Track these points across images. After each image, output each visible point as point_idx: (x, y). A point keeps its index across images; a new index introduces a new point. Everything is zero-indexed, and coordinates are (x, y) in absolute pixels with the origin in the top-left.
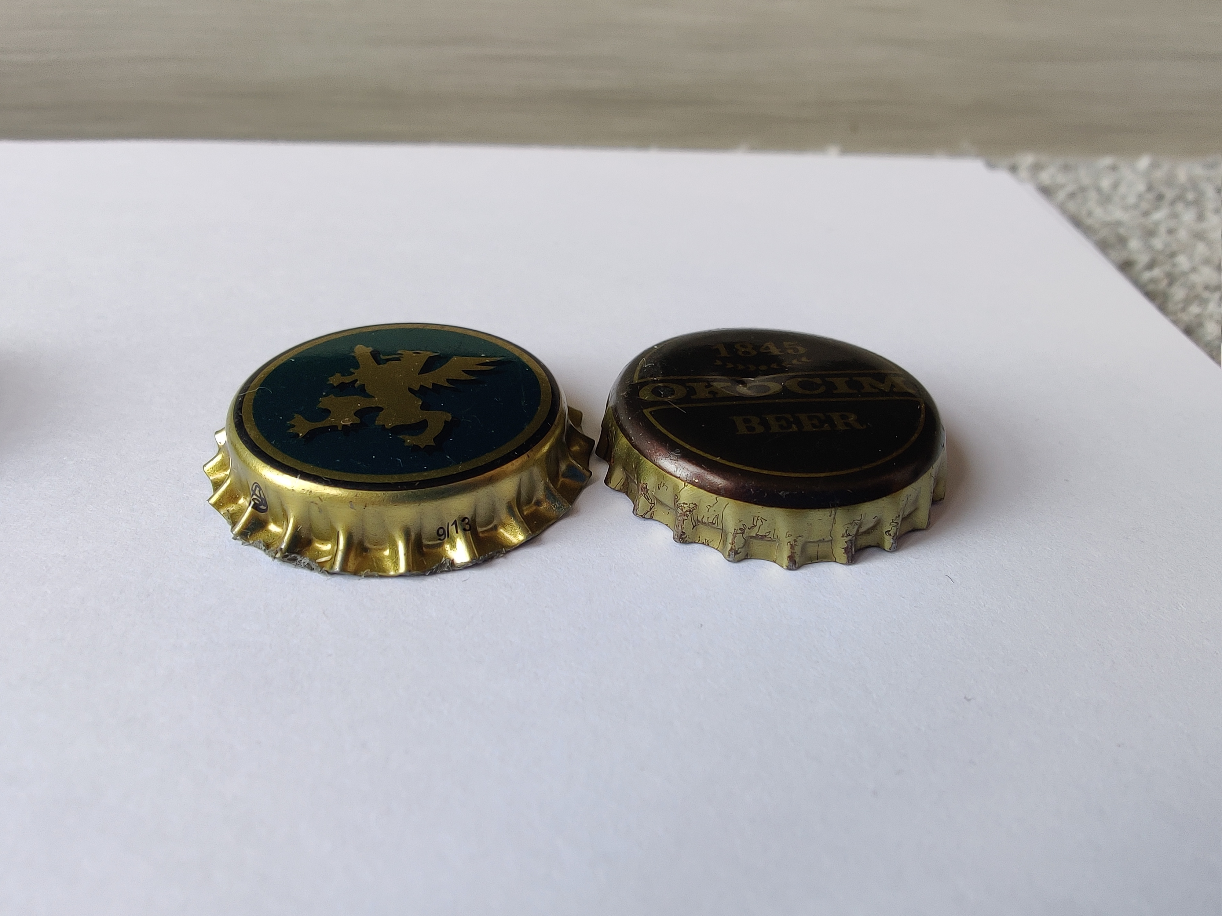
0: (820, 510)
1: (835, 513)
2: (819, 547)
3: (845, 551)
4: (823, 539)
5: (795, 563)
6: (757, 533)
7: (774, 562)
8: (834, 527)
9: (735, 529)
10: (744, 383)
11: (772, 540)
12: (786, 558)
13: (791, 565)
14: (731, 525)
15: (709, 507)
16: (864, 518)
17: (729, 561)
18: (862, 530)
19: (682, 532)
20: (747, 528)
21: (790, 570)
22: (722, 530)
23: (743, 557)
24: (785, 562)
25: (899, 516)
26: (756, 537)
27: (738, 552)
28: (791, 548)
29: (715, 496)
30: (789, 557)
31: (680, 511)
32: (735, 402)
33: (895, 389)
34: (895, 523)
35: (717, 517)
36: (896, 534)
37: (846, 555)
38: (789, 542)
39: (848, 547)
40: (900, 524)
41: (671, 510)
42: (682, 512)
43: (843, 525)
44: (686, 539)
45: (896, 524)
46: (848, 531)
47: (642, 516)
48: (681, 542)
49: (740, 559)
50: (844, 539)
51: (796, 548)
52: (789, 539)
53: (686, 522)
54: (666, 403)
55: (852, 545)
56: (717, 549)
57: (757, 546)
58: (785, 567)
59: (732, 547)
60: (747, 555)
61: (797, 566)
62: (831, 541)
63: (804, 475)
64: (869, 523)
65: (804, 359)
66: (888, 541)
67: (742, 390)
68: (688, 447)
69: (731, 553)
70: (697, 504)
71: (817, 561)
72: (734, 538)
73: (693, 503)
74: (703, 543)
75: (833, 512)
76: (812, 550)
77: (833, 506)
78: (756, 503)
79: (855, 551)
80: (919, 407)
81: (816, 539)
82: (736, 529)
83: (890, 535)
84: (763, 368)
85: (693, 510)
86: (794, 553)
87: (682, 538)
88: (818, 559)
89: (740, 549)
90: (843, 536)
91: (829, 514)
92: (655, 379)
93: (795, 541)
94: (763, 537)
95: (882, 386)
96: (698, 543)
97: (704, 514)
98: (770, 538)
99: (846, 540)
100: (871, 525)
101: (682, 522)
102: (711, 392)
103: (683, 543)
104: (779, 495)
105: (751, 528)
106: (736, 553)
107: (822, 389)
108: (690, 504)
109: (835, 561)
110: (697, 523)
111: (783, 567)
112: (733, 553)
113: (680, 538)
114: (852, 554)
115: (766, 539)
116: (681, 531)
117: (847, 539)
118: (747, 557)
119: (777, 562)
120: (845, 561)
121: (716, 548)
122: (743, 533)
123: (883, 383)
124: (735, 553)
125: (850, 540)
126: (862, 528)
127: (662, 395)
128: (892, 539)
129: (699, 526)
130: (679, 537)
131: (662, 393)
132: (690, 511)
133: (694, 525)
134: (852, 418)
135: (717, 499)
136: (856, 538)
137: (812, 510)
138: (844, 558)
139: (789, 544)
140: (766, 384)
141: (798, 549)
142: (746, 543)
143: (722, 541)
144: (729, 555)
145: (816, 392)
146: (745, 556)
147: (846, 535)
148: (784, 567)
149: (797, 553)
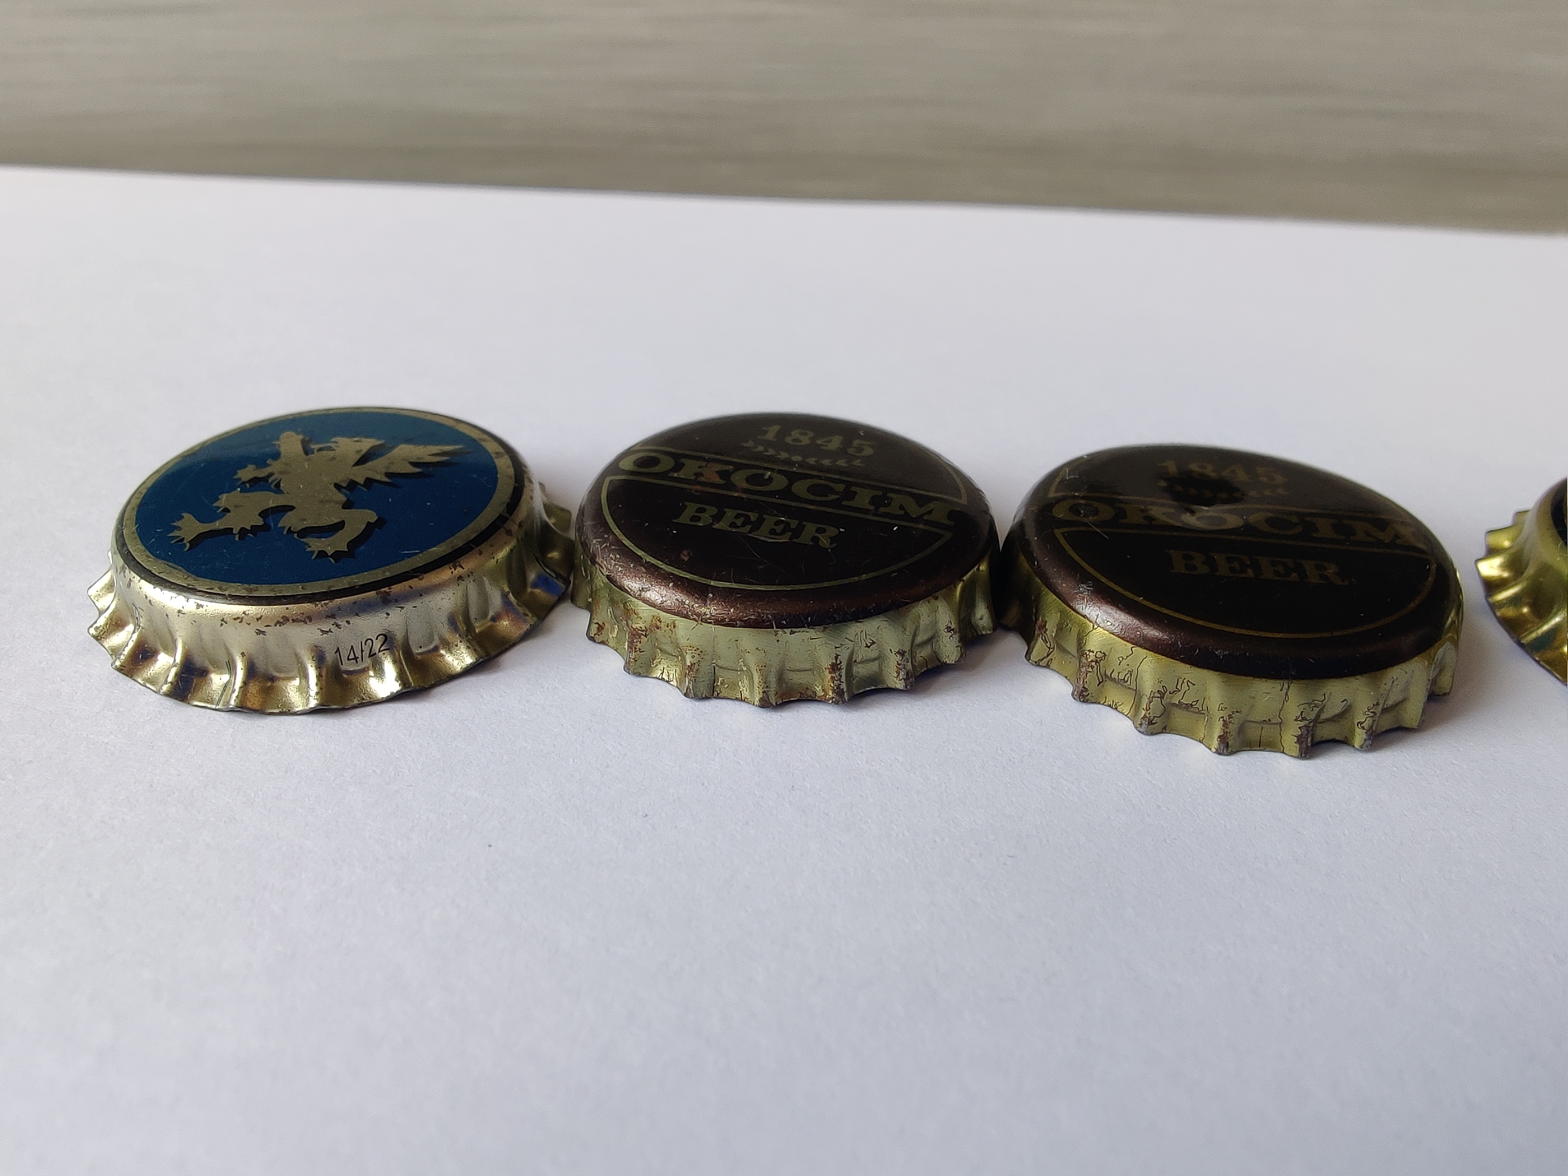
0: (1268, 680)
1: (1289, 687)
2: (1263, 730)
3: (1298, 740)
4: (1269, 720)
5: (1227, 746)
6: (1182, 701)
7: (1200, 742)
8: (1285, 706)
9: (1152, 691)
10: (1193, 512)
11: (1199, 713)
12: (1216, 737)
13: (1222, 748)
14: (1148, 684)
15: (1121, 659)
16: (1329, 698)
17: (1140, 732)
18: (1324, 716)
19: (1084, 687)
20: (1168, 692)
21: (1220, 754)
22: (1136, 690)
23: (1160, 731)
24: (1215, 743)
25: (1378, 704)
26: (1180, 705)
27: (1153, 722)
28: (1223, 726)
29: (1130, 645)
30: (1220, 737)
31: (1084, 660)
32: (1176, 533)
33: (1398, 541)
34: (1372, 712)
35: (1131, 672)
36: (1371, 727)
37: (1298, 745)
38: (1222, 718)
39: (1301, 735)
40: (1378, 714)
41: (1074, 659)
42: (1086, 661)
43: (1298, 704)
44: (1087, 698)
45: (1372, 714)
46: (1303, 714)
47: (1036, 662)
48: (1082, 700)
49: (1155, 732)
50: (1298, 724)
51: (1231, 726)
52: (1222, 714)
53: (1090, 676)
54: (1086, 525)
55: (1308, 733)
56: (1126, 716)
57: (1179, 717)
58: (1214, 750)
59: (1145, 715)
60: (1165, 728)
61: (1229, 751)
62: (1280, 723)
63: (1252, 633)
64: (1334, 708)
65: (1281, 491)
66: (1360, 736)
67: (1189, 519)
68: (1104, 580)
69: (1143, 722)
70: (1106, 654)
71: (1258, 749)
72: (1150, 703)
73: (1101, 652)
74: (1110, 706)
75: (1286, 686)
76: (1254, 733)
77: (1287, 678)
78: (1183, 661)
79: (1313, 745)
80: (1427, 568)
81: (1259, 718)
82: (1154, 691)
83: (1363, 728)
84: (1224, 495)
85: (1100, 660)
86: (1227, 732)
87: (1083, 696)
88: (1260, 746)
89: (1156, 718)
90: (1296, 720)
91: (1280, 688)
92: (1077, 494)
93: (1230, 716)
94: (1188, 707)
95: (1381, 536)
96: (1103, 704)
97: (1116, 668)
98: (1198, 708)
99: (1300, 726)
100: (1337, 710)
101: (1085, 675)
102: (1145, 518)
103: (1083, 701)
104: (1216, 654)
105: (1173, 692)
106: (1151, 723)
107: (1298, 530)
108: (1097, 652)
109: (1283, 752)
110: (1104, 679)
111: (1210, 749)
112: (1147, 723)
113: (1080, 695)
114: (1307, 746)
115: (1192, 709)
116: (1082, 686)
117: (1302, 724)
118: (1165, 730)
119: (1204, 742)
120: (1296, 752)
121: (1126, 714)
122: (1162, 698)
123: (1383, 531)
124: (1148, 723)
125: (1305, 726)
126: (1325, 714)
127: (1081, 513)
128: (1364, 734)
129: (1107, 682)
130: (1079, 693)
131: (1082, 512)
132: (1096, 662)
133: (1101, 681)
134: (1331, 570)
135: (1133, 649)
136: (1314, 725)
137: (1257, 679)
138: (1295, 749)
139: (1221, 719)
140: (1221, 515)
141: (1233, 728)
142: (1166, 711)
143: (1134, 705)
144: (1141, 724)
145: (1290, 532)
146: (1163, 729)
147: (1300, 718)
148: (1212, 750)
149: (1231, 733)
